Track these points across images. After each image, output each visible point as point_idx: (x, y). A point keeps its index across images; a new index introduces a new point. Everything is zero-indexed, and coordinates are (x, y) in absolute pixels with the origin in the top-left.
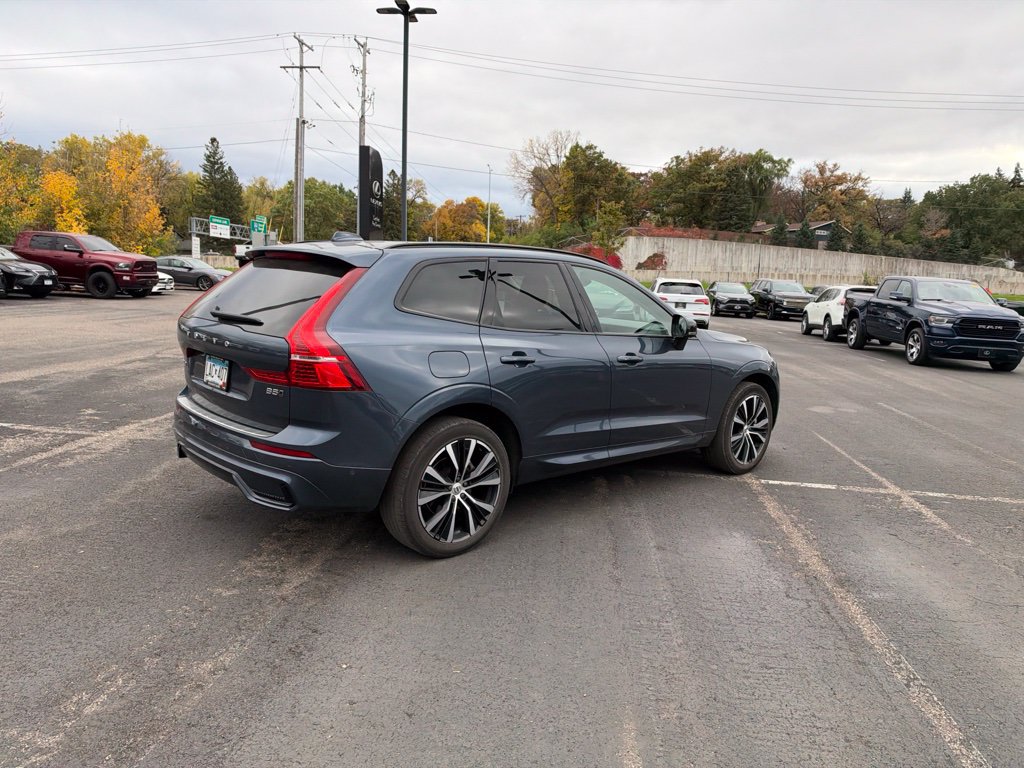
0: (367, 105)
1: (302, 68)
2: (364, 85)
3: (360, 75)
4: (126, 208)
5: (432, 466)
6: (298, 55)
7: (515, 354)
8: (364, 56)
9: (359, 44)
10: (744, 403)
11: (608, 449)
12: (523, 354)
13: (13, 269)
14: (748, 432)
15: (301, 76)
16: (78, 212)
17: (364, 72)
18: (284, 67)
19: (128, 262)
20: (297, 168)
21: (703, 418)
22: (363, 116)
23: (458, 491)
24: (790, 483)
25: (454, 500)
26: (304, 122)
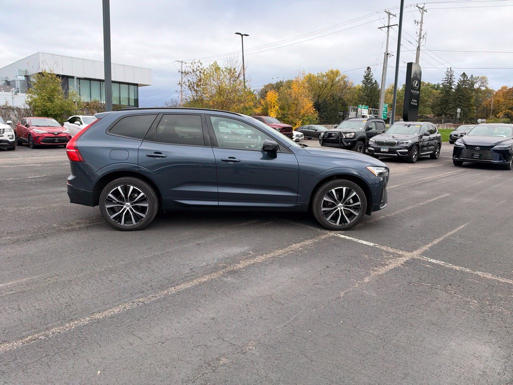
0: (422, 39)
1: (388, 27)
2: (421, 30)
3: (419, 25)
4: (297, 104)
5: (111, 193)
6: (388, 20)
7: (155, 153)
8: (423, 13)
9: (419, 8)
10: (333, 191)
11: (218, 201)
12: (160, 153)
13: (238, 132)
14: (342, 208)
15: (388, 31)
16: (277, 107)
17: (422, 22)
18: (380, 28)
19: (280, 128)
20: (383, 78)
21: (296, 195)
22: (419, 47)
23: (128, 206)
24: (350, 238)
25: (125, 209)
26: (387, 54)
